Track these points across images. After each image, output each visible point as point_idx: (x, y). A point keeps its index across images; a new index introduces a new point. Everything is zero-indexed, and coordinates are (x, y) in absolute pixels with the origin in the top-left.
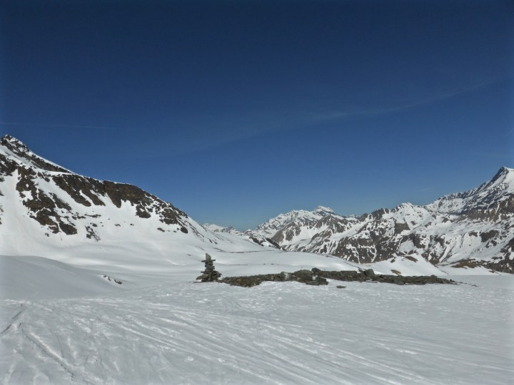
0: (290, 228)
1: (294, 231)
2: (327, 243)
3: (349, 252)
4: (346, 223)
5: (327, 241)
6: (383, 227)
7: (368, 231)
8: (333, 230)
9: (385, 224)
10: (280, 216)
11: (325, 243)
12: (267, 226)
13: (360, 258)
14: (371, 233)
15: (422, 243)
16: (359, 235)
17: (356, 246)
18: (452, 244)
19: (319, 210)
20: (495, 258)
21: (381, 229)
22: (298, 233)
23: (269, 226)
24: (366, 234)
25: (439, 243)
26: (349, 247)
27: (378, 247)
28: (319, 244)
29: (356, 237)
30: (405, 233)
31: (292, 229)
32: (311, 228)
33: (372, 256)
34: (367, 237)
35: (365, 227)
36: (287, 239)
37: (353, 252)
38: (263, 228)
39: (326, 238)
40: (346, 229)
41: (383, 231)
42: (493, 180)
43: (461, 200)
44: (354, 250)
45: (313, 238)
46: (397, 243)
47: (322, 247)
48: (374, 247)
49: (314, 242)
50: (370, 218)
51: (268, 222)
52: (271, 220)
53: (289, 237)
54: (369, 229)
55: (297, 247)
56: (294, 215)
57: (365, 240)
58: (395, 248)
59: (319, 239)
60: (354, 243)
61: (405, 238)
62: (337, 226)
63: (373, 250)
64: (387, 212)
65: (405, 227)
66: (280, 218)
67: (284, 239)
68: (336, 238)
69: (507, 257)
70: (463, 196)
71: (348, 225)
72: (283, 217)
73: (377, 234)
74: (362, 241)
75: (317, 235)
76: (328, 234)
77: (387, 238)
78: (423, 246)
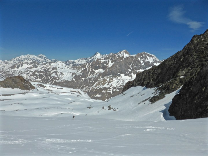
0: (19, 64)
1: (20, 65)
2: (30, 71)
3: (36, 75)
4: (39, 65)
5: (30, 70)
6: (49, 68)
7: (44, 69)
8: (33, 67)
9: (50, 67)
10: (22, 56)
11: (29, 71)
12: (15, 59)
13: (39, 77)
14: (45, 69)
15: (58, 74)
16: (40, 70)
17: (39, 73)
18: (64, 75)
19: (40, 56)
20: (70, 80)
21: (48, 68)
22: (22, 66)
23: (16, 60)
24: (43, 69)
25: (61, 75)
26: (37, 73)
27: (46, 74)
28: (27, 71)
29: (39, 70)
30: (55, 70)
31: (20, 64)
32: (27, 65)
33: (43, 77)
34: (43, 71)
35: (43, 67)
36: (17, 68)
37: (38, 75)
38: (13, 60)
39: (30, 69)
40: (38, 67)
41: (49, 69)
42: (94, 56)
43: (85, 60)
44: (38, 74)
45: (26, 69)
46: (51, 73)
47: (28, 72)
48: (45, 74)
49: (26, 70)
50: (48, 64)
51: (16, 58)
52: (18, 57)
53: (18, 67)
54: (44, 68)
55: (20, 71)
56: (28, 57)
57: (42, 71)
58: (50, 75)
59: (28, 69)
60: (38, 72)
61: (54, 72)
62: (35, 65)
63: (44, 75)
64: (53, 63)
65: (56, 68)
66: (22, 57)
67: (16, 68)
68: (34, 70)
69: (72, 80)
70: (86, 59)
71: (39, 66)
72: (23, 56)
73: (46, 70)
74: (41, 72)
75: (28, 68)
76: (31, 68)
77: (49, 71)
78: (58, 75)
